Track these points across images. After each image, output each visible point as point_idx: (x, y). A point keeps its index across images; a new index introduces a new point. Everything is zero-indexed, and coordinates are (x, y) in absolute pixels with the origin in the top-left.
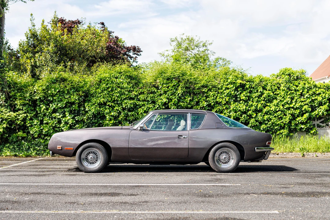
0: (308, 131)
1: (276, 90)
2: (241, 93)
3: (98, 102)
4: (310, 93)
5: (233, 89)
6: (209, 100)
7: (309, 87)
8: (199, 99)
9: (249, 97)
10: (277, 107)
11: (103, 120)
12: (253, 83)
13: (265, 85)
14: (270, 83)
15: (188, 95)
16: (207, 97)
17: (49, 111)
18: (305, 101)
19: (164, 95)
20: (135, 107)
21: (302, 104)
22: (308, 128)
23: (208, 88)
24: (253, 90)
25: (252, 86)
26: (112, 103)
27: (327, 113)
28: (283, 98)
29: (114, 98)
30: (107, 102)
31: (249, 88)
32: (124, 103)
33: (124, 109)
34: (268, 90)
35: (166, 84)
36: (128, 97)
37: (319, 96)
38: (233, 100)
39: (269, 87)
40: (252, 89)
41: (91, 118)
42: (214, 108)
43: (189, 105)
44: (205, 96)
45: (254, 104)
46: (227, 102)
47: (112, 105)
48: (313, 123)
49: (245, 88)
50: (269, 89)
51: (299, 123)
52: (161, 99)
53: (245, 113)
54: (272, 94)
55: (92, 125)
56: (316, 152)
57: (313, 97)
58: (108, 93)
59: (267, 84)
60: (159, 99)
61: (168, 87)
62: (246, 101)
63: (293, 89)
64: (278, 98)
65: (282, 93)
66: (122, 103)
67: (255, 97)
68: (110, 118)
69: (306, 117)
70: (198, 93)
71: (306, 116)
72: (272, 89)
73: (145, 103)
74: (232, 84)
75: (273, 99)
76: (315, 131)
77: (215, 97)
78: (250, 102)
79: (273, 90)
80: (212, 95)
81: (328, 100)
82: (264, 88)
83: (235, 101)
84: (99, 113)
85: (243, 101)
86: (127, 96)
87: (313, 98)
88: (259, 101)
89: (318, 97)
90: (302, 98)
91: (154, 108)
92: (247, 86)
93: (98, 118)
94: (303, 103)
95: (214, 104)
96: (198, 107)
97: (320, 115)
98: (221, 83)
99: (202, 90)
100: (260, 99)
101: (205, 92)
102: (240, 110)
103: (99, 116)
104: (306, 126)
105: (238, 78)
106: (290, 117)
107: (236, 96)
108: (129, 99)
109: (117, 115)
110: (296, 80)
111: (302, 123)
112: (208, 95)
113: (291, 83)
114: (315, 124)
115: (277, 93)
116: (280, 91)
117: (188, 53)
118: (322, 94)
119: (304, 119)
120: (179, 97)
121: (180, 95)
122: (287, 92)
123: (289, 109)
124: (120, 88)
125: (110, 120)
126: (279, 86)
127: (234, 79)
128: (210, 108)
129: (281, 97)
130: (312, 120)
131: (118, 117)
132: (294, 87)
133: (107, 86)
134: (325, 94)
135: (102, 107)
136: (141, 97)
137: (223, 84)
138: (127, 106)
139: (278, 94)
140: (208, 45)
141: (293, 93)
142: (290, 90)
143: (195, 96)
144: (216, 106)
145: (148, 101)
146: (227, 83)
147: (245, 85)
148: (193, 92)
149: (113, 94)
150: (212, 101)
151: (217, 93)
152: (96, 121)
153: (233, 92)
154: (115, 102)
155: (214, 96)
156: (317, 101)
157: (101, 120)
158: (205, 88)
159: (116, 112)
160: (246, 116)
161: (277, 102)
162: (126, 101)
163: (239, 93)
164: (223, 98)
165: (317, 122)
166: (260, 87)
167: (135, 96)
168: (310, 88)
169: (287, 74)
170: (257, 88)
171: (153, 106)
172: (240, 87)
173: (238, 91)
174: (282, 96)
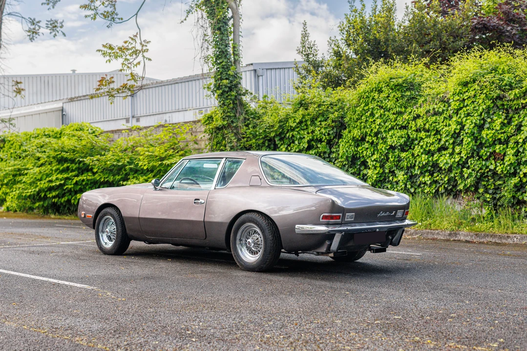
8: (521, 120)
19: (455, 116)
20: (412, 143)
26: (374, 137)
30: (366, 136)
32: (389, 136)
35: (461, 93)
43: (502, 135)
47: (373, 141)
52: (449, 125)
58: (366, 120)
60: (446, 125)
70: (517, 107)
73: (423, 135)
86: (395, 124)
93: (360, 166)
108: (400, 129)
120: (483, 119)
125: (375, 168)
138: (393, 141)
149: (374, 120)
162: (392, 132)
167: (408, 123)
171: (438, 139)
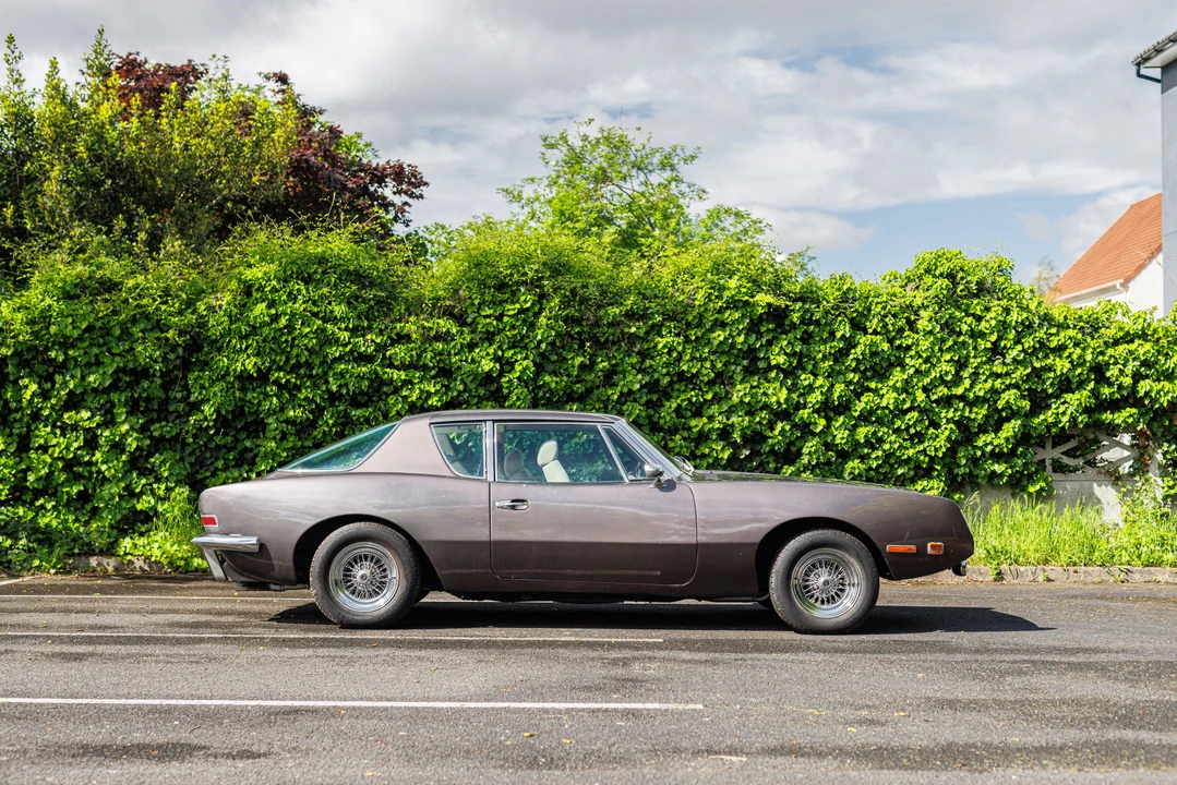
0: (1017, 484)
1: (901, 330)
2: (770, 343)
3: (235, 370)
4: (1026, 346)
5: (741, 327)
6: (651, 366)
7: (1022, 323)
8: (614, 362)
9: (800, 355)
10: (904, 395)
11: (257, 437)
12: (818, 307)
13: (861, 314)
14: (880, 306)
15: (576, 347)
16: (644, 355)
17: (53, 401)
18: (1007, 374)
19: (486, 344)
20: (378, 390)
21: (998, 384)
22: (1018, 475)
23: (651, 322)
24: (817, 330)
25: (812, 315)
26: (288, 373)
27: (1090, 417)
28: (927, 360)
29: (298, 355)
30: (269, 369)
31: (802, 323)
32: (334, 374)
33: (333, 398)
34: (870, 331)
35: (494, 304)
36: (352, 351)
37: (1060, 357)
38: (739, 368)
39: (876, 320)
40: (812, 328)
41: (211, 428)
42: (671, 397)
43: (578, 385)
44: (639, 353)
45: (818, 383)
46: (719, 375)
47: (288, 381)
48: (1039, 457)
49: (787, 322)
50: (874, 326)
51: (987, 455)
52: (473, 361)
53: (785, 415)
54: (886, 346)
55: (215, 454)
56: (1046, 562)
57: (1037, 358)
58: (274, 338)
59: (869, 310)
60: (466, 361)
61: (499, 318)
62: (789, 373)
63: (965, 328)
64: (908, 361)
65: (925, 344)
66: (325, 374)
67: (825, 358)
68: (282, 431)
69: (1011, 433)
70: (611, 338)
71: (1011, 428)
72: (885, 326)
73: (413, 376)
74: (736, 308)
75: (891, 365)
76: (1044, 485)
77: (675, 354)
78: (803, 377)
79: (888, 331)
80: (665, 346)
81: (1091, 369)
82: (858, 326)
83: (749, 372)
84: (239, 412)
85: (777, 374)
86: (348, 349)
87: (1037, 365)
88: (839, 373)
89: (1058, 360)
90: (996, 362)
91: (446, 393)
92: (795, 317)
93: (238, 431)
94: (999, 380)
95: (671, 383)
96: (610, 392)
97: (1063, 427)
98: (697, 303)
99: (626, 330)
100: (844, 363)
101: (639, 337)
102: (766, 407)
103: (240, 421)
104: (1012, 467)
105: (759, 286)
106: (952, 431)
107: (751, 353)
108: (355, 360)
109: (308, 418)
110: (977, 296)
111: (997, 456)
112: (649, 349)
113: (958, 308)
114: (1043, 461)
115: (905, 343)
116: (916, 336)
117: (607, 189)
118: (1073, 350)
119: (1003, 441)
120: (542, 355)
121: (543, 346)
122: (943, 341)
123: (947, 402)
124: (319, 319)
125: (284, 436)
126: (913, 318)
127: (744, 290)
128: (655, 397)
129: (920, 356)
130: (1032, 445)
131: (313, 424)
132: (969, 322)
133: (273, 311)
134: (1084, 349)
135: (253, 390)
136: (399, 352)
137: (706, 309)
138: (346, 384)
139: (909, 348)
140: (682, 162)
141: (964, 343)
142: (952, 332)
143: (601, 353)
144: (679, 390)
145: (425, 368)
146: (720, 304)
147: (785, 312)
148: (595, 335)
149: (294, 339)
150: (665, 371)
151: (681, 339)
152: (229, 439)
153: (741, 339)
154: (302, 371)
155: (669, 353)
156: (1052, 375)
157: (248, 437)
158: (638, 320)
159: (304, 406)
160: (788, 427)
161: (905, 377)
162: (343, 366)
163: (764, 340)
164: (706, 359)
165: (1050, 454)
166: (840, 322)
167: (375, 350)
168: (1027, 327)
169: (941, 275)
170: (831, 324)
171: (443, 385)
172: (767, 319)
173: (760, 335)
174: (924, 355)
